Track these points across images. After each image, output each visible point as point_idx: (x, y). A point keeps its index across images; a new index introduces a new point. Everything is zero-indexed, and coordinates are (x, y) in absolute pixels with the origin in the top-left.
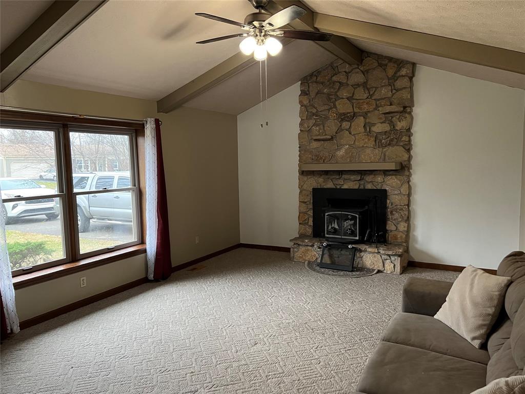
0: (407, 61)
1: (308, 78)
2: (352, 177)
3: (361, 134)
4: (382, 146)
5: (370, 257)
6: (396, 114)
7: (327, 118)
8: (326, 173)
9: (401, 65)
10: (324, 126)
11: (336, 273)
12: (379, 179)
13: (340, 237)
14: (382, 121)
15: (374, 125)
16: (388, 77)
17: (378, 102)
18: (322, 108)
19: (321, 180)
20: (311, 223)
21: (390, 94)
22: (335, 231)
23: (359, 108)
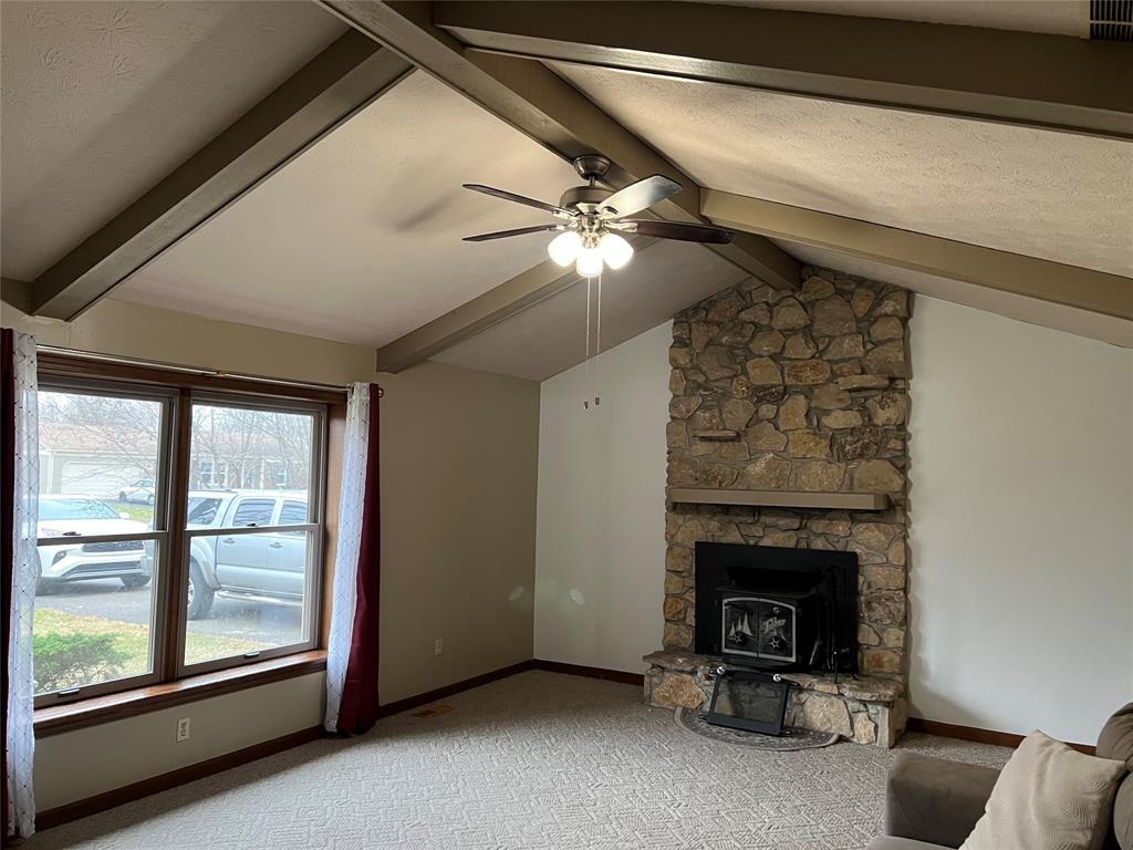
0: (895, 286)
1: (690, 313)
2: (781, 522)
3: (800, 431)
4: (844, 457)
5: (822, 704)
6: (873, 393)
7: (726, 395)
8: (726, 509)
9: (883, 293)
10: (720, 411)
11: (745, 739)
12: (841, 528)
13: (755, 655)
14: (844, 405)
15: (827, 412)
16: (855, 316)
17: (835, 367)
18: (719, 374)
19: (714, 524)
20: (691, 619)
21: (860, 351)
22: (744, 642)
23: (796, 377)
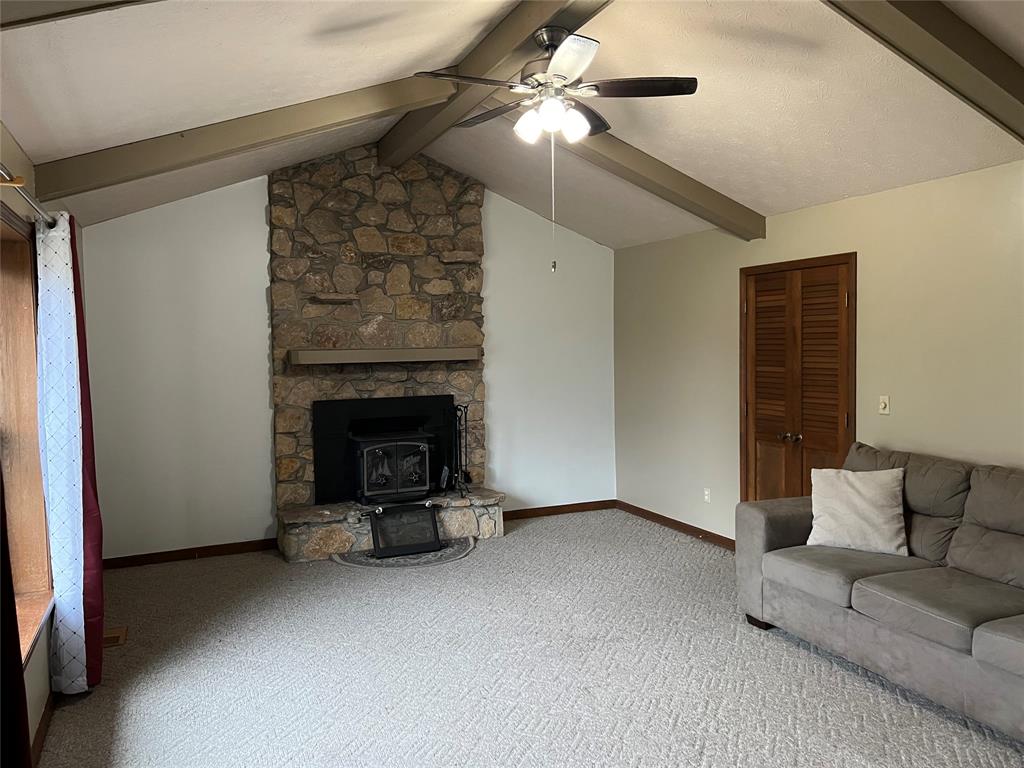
0: (476, 180)
1: (291, 172)
2: (393, 376)
3: (405, 296)
4: (442, 319)
6: (463, 266)
7: (334, 261)
8: (341, 368)
9: (468, 184)
10: (331, 276)
12: (440, 377)
13: (394, 491)
14: (440, 275)
15: (429, 281)
16: (445, 199)
17: (432, 242)
18: (327, 238)
19: (327, 383)
21: (451, 231)
23: (399, 247)
